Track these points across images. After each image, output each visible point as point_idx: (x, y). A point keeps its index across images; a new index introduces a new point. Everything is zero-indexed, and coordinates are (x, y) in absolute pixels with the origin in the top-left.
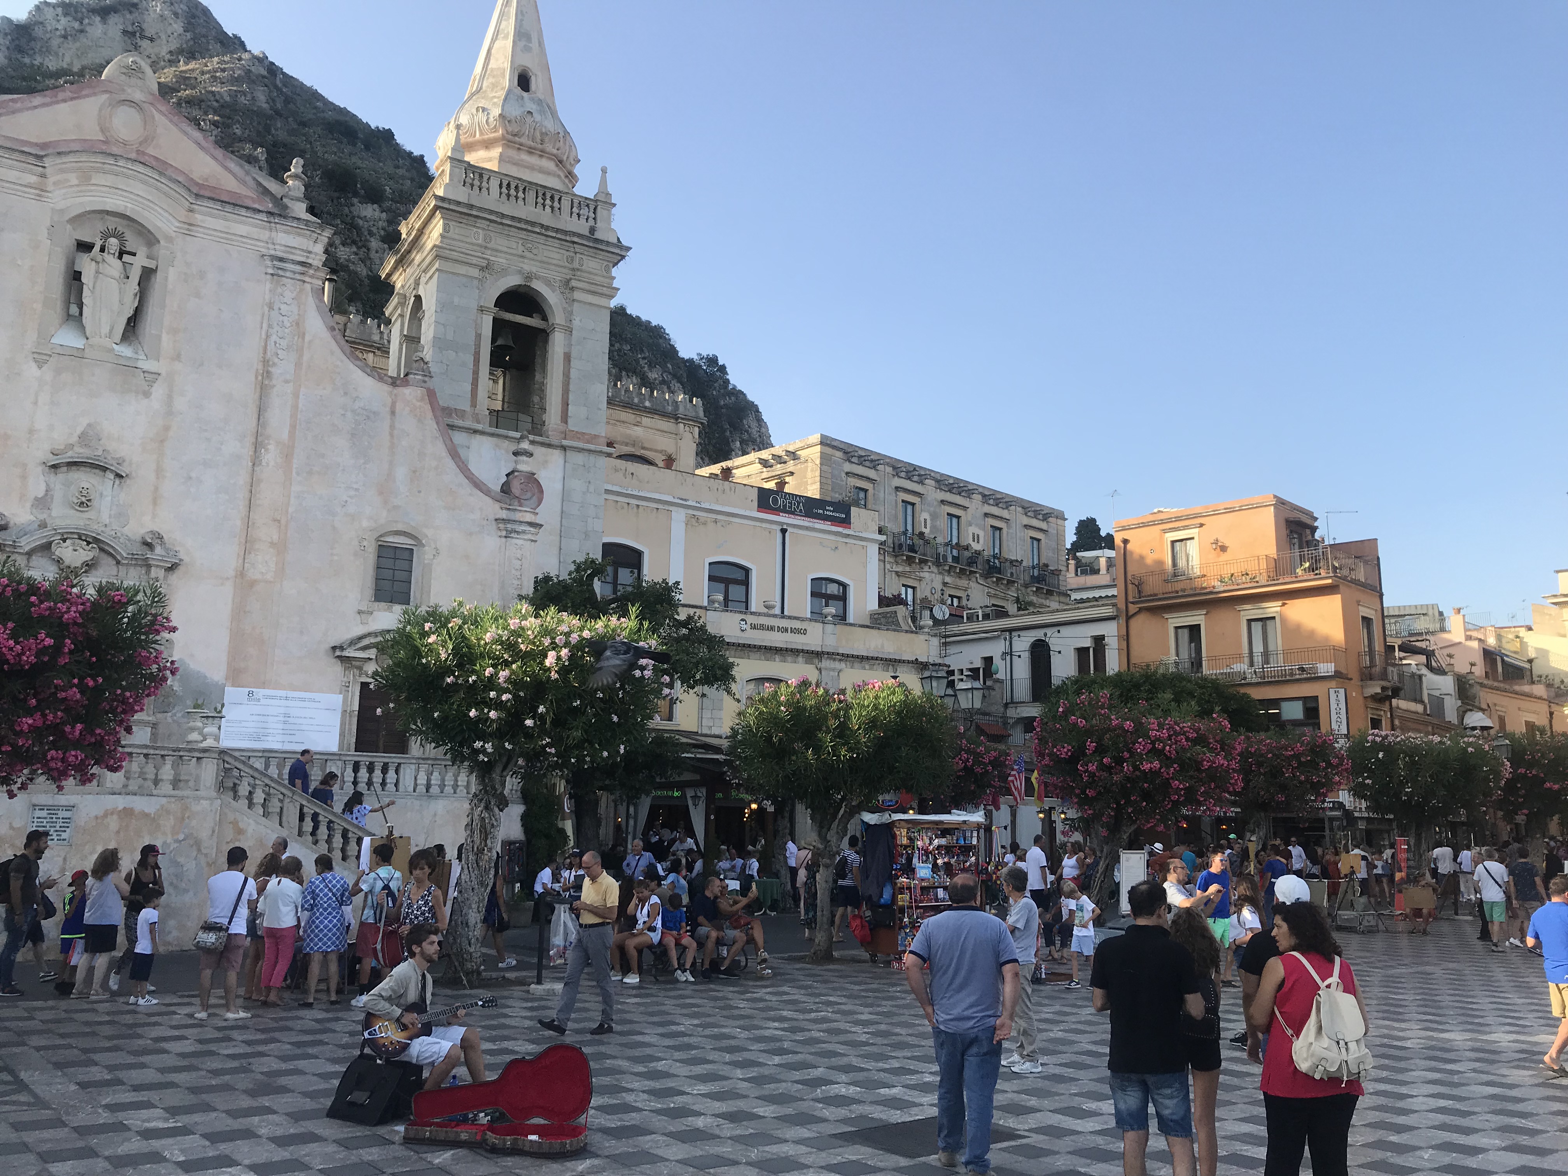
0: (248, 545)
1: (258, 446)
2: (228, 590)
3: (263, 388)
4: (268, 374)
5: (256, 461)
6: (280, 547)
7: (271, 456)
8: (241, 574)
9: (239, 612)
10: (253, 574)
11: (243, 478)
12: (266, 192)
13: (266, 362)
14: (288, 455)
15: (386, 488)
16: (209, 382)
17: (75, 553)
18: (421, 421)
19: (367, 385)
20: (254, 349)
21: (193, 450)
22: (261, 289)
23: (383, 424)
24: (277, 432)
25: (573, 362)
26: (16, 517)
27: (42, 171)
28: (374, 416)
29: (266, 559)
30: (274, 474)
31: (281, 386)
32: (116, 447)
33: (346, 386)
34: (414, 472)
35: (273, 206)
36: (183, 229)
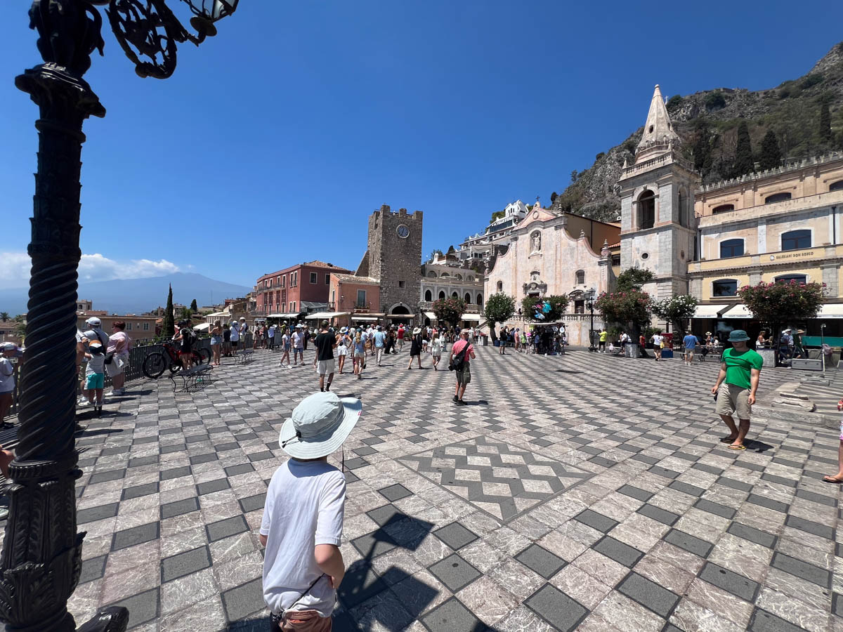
0: (555, 280)
2: (554, 287)
3: (556, 251)
4: (557, 248)
5: (556, 264)
6: (561, 278)
7: (558, 262)
8: (555, 283)
10: (557, 283)
11: (554, 268)
12: (554, 215)
13: (556, 246)
14: (560, 261)
15: (576, 262)
16: (548, 253)
17: (533, 286)
18: (582, 246)
19: (573, 243)
20: (554, 244)
21: (548, 265)
22: (555, 233)
23: (576, 250)
24: (559, 258)
25: (661, 204)
26: (528, 283)
27: (526, 229)
28: (574, 249)
29: (558, 281)
30: (558, 265)
31: (559, 249)
32: (538, 268)
33: (569, 244)
34: (582, 257)
35: (555, 217)
36: (544, 228)
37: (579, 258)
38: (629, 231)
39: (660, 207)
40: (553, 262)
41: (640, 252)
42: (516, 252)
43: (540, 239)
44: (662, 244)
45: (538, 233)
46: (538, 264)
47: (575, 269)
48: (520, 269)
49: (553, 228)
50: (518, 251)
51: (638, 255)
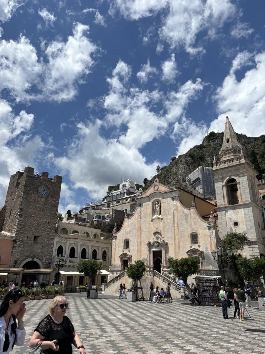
0: (175, 239)
1: (174, 224)
2: (173, 246)
3: (174, 216)
4: (174, 214)
5: (174, 227)
6: (179, 238)
7: (176, 225)
8: (175, 243)
9: (175, 249)
10: (176, 243)
11: (173, 230)
12: (171, 189)
13: (174, 212)
14: (178, 224)
15: (191, 226)
16: (167, 217)
17: (156, 245)
18: (194, 213)
19: (186, 211)
20: (172, 211)
21: (167, 227)
22: (172, 202)
23: (189, 216)
24: (176, 221)
25: (241, 188)
26: (152, 241)
27: (149, 198)
28: (187, 215)
29: (177, 240)
30: (176, 228)
31: (176, 215)
32: (160, 229)
33: (183, 212)
34: (195, 223)
35: (171, 190)
36: (163, 198)
37: (192, 223)
38: (222, 205)
39: (242, 190)
40: (171, 225)
41: (232, 221)
42: (141, 215)
43: (160, 207)
44: (247, 216)
45: (158, 202)
46: (159, 226)
47: (189, 231)
48: (144, 229)
49: (170, 198)
50: (143, 214)
51: (231, 223)
